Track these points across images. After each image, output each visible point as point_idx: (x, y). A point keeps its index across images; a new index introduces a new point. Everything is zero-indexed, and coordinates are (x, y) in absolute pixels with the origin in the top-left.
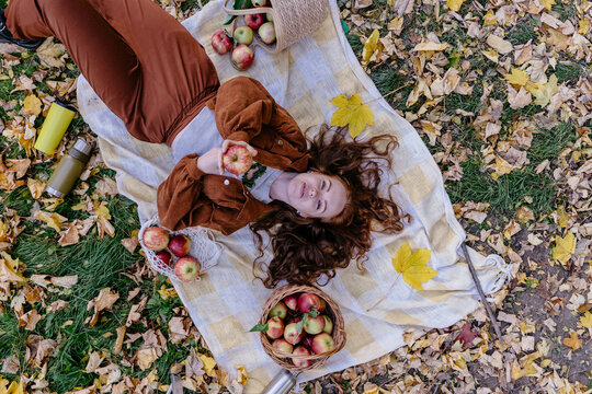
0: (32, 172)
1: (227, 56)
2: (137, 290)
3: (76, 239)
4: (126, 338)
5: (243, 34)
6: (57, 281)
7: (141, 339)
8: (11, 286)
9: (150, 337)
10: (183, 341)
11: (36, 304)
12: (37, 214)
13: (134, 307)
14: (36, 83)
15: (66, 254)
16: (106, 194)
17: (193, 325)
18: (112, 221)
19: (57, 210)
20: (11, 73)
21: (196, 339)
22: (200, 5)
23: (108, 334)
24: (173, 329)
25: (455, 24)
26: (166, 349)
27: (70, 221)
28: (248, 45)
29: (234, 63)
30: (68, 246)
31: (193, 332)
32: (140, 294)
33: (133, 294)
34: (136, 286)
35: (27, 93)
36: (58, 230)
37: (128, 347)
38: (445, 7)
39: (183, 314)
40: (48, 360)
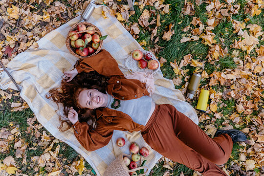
0: (208, 81)
1: (141, 147)
2: (156, 42)
3: (185, 58)
4: (156, 21)
5: (136, 158)
6: (189, 39)
7: (149, 22)
8: (206, 33)
9: (146, 24)
10: (132, 24)
11: (195, 28)
12: (202, 65)
13: (155, 35)
14: (214, 117)
15: (188, 50)
16: (177, 78)
17: (129, 32)
18: (172, 68)
19: (195, 68)
20: (225, 118)
21: (127, 26)
22: (156, 165)
23: (164, 21)
24: (138, 29)
26: (139, 20)
27: (189, 64)
28: (133, 154)
29: (137, 145)
30: (187, 54)
31: (129, 29)
32: (154, 40)
33: (157, 40)
34: (156, 43)
35: (217, 112)
36: (193, 60)
37: (154, 18)
39: (135, 36)
40: (185, 6)
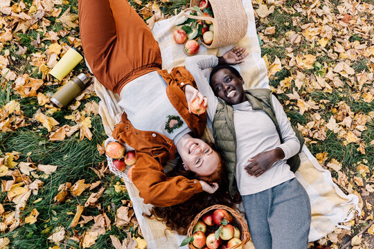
2: (98, 183)
3: (62, 138)
4: (81, 219)
6: (41, 167)
9: (100, 220)
12: (38, 116)
13: (93, 194)
14: (60, 36)
16: (91, 112)
17: (134, 215)
18: (91, 130)
19: (54, 116)
21: (135, 227)
24: (119, 215)
25: (323, 54)
27: (60, 125)
29: (186, 51)
30: (56, 142)
31: (133, 221)
32: (99, 187)
33: (94, 185)
34: (98, 179)
35: (53, 42)
36: (49, 130)
37: (81, 226)
38: (318, 44)
39: (129, 205)
